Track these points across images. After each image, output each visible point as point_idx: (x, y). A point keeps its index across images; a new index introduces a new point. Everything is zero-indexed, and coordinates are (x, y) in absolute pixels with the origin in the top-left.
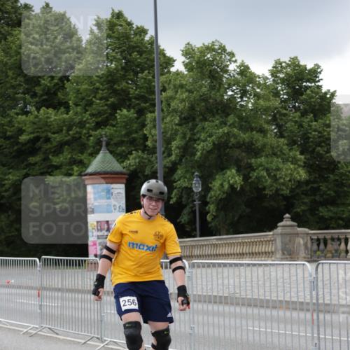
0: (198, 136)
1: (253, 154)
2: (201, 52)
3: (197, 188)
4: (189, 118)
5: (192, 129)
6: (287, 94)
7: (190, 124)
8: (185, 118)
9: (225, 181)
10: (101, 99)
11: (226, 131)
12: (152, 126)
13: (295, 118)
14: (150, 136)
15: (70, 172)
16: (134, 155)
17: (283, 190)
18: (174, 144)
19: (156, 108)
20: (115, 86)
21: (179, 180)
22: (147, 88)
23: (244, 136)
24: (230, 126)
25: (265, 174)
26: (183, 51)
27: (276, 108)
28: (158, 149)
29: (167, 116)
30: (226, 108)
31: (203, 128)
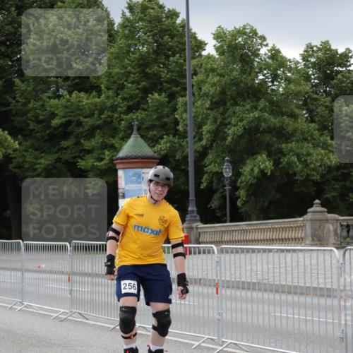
0: (229, 120)
1: (284, 139)
2: (232, 36)
3: (228, 173)
4: (220, 102)
5: (223, 114)
6: (318, 78)
7: (221, 109)
8: (216, 103)
9: (255, 166)
10: (132, 83)
11: (257, 116)
12: (183, 110)
13: (325, 102)
14: (182, 121)
15: (101, 156)
16: (165, 140)
17: (313, 175)
18: (206, 128)
19: (187, 92)
20: (147, 70)
21: (210, 165)
22: (178, 72)
23: (275, 121)
24: (261, 110)
25: (296, 160)
26: (214, 34)
27: (307, 93)
28: (189, 134)
29: (198, 100)
30: (257, 93)
31: (234, 113)
